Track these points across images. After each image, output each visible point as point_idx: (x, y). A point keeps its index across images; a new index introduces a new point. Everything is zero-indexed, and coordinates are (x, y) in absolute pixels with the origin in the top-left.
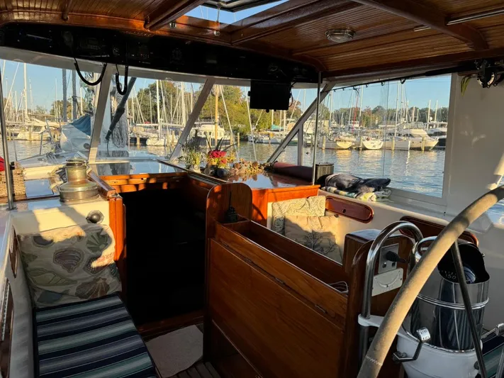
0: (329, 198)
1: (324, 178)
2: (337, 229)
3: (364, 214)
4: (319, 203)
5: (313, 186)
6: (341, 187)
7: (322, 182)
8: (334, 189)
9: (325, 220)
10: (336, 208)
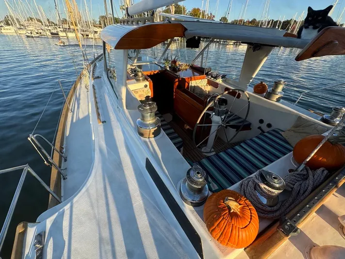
0: (208, 80)
1: (208, 72)
2: (208, 89)
3: (215, 85)
4: (205, 81)
5: (204, 75)
6: (212, 77)
7: (207, 74)
8: (210, 77)
9: (206, 87)
10: (210, 83)
